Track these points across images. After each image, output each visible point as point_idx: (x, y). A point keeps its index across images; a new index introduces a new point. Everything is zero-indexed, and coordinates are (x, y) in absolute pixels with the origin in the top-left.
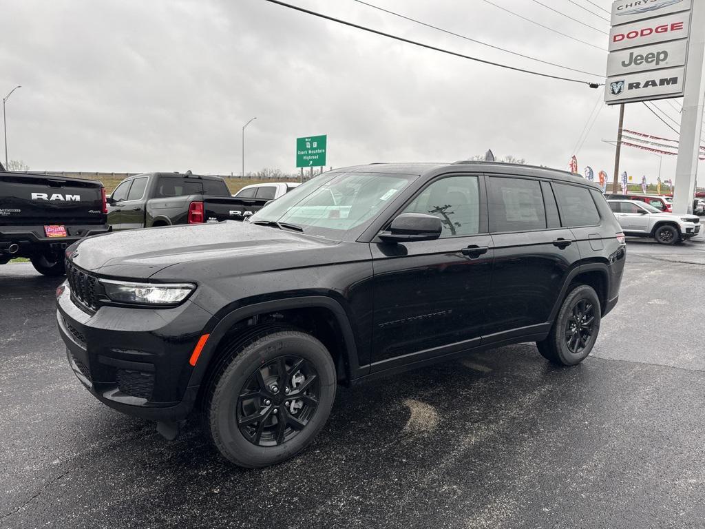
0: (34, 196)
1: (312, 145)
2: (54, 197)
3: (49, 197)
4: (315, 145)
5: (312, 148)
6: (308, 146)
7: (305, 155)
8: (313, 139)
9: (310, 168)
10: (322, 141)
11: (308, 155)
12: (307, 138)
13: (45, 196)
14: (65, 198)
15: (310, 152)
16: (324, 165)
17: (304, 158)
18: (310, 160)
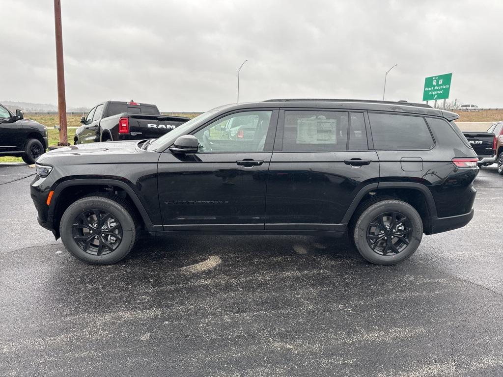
0: (149, 126)
1: (438, 82)
2: (160, 126)
3: (157, 126)
4: (441, 82)
5: (438, 85)
6: (435, 84)
7: (431, 91)
8: (440, 77)
9: (434, 101)
10: (447, 78)
11: (434, 90)
12: (434, 77)
13: (155, 126)
14: (166, 127)
15: (436, 88)
16: (447, 97)
17: (430, 93)
18: (435, 95)
